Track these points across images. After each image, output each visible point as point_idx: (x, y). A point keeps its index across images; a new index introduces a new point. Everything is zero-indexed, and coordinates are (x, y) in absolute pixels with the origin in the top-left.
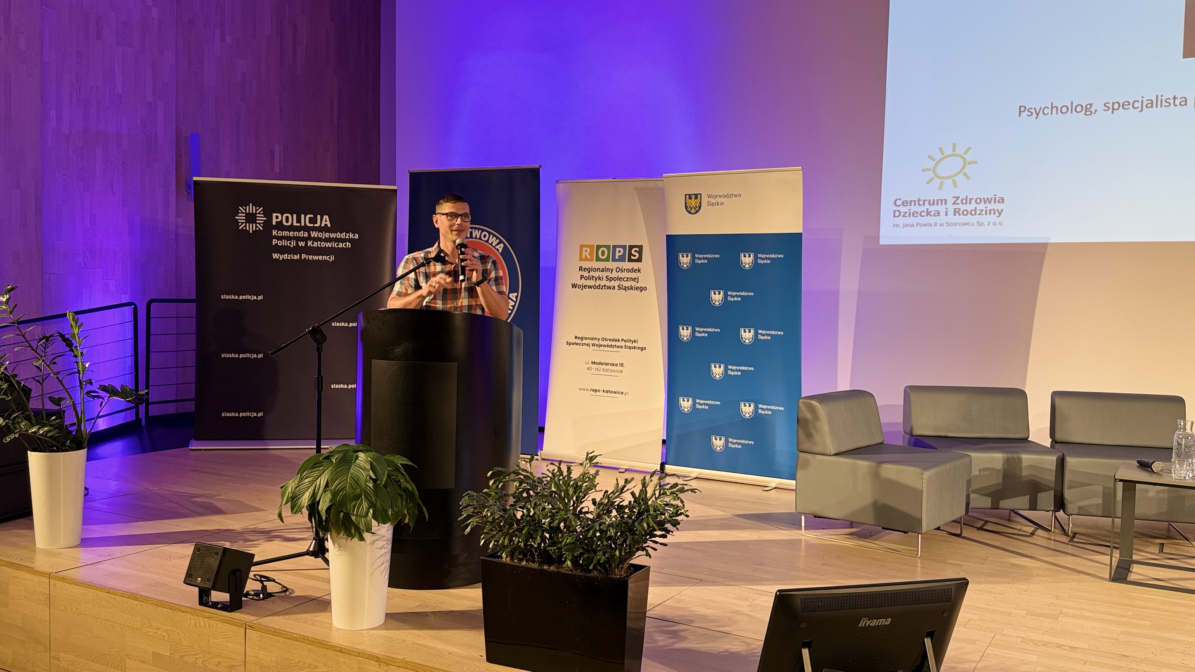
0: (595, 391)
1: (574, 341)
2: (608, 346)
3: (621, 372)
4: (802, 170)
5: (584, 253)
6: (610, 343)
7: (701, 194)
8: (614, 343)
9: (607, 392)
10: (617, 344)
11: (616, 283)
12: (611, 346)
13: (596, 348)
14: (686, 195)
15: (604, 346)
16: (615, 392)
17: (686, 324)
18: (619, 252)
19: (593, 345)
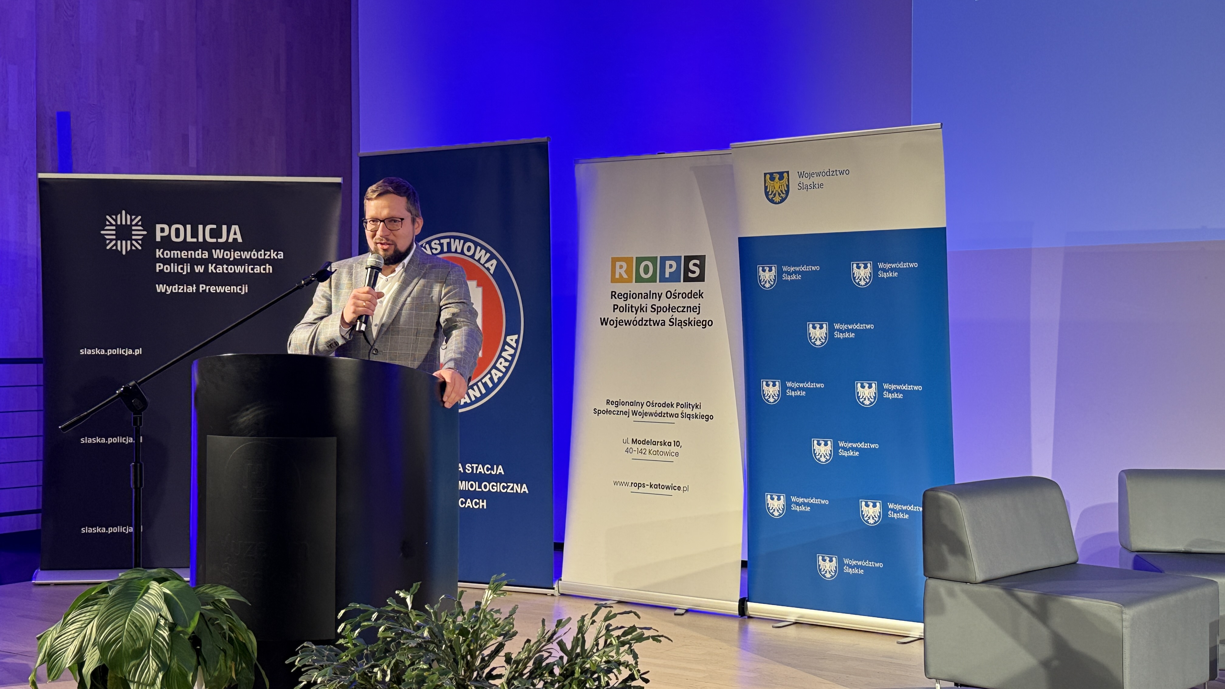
0: (639, 485)
1: (605, 407)
2: (656, 414)
3: (677, 454)
4: (941, 128)
5: (618, 270)
6: (659, 410)
7: (788, 172)
8: (665, 410)
9: (657, 486)
10: (670, 410)
11: (666, 316)
12: (661, 415)
13: (638, 418)
14: (765, 174)
15: (651, 414)
16: (668, 488)
17: (772, 376)
18: (671, 266)
19: (635, 413)
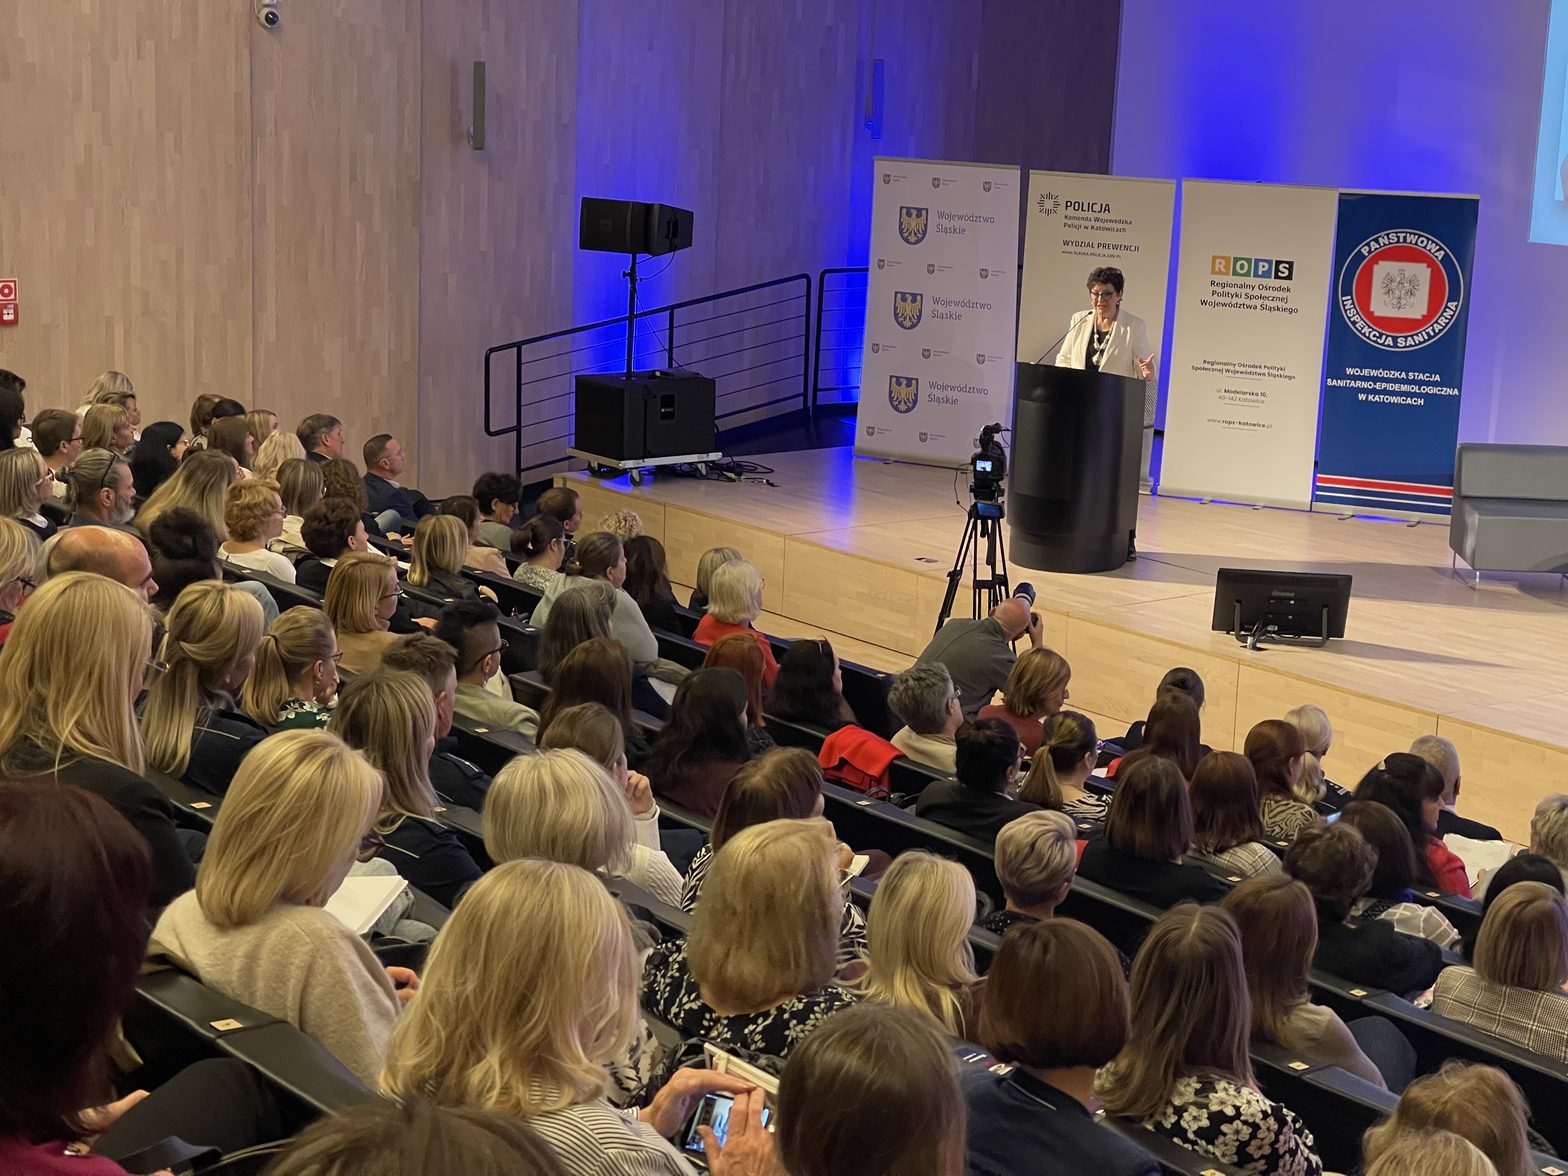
0: (1230, 423)
1: (1203, 365)
2: (1246, 373)
3: (1263, 402)
5: (1217, 266)
6: (1249, 370)
8: (1254, 370)
9: (1244, 424)
10: (1258, 370)
11: (1258, 303)
12: (1250, 373)
13: (1230, 374)
15: (1242, 373)
16: (1254, 425)
18: (1264, 267)
19: (1227, 371)
